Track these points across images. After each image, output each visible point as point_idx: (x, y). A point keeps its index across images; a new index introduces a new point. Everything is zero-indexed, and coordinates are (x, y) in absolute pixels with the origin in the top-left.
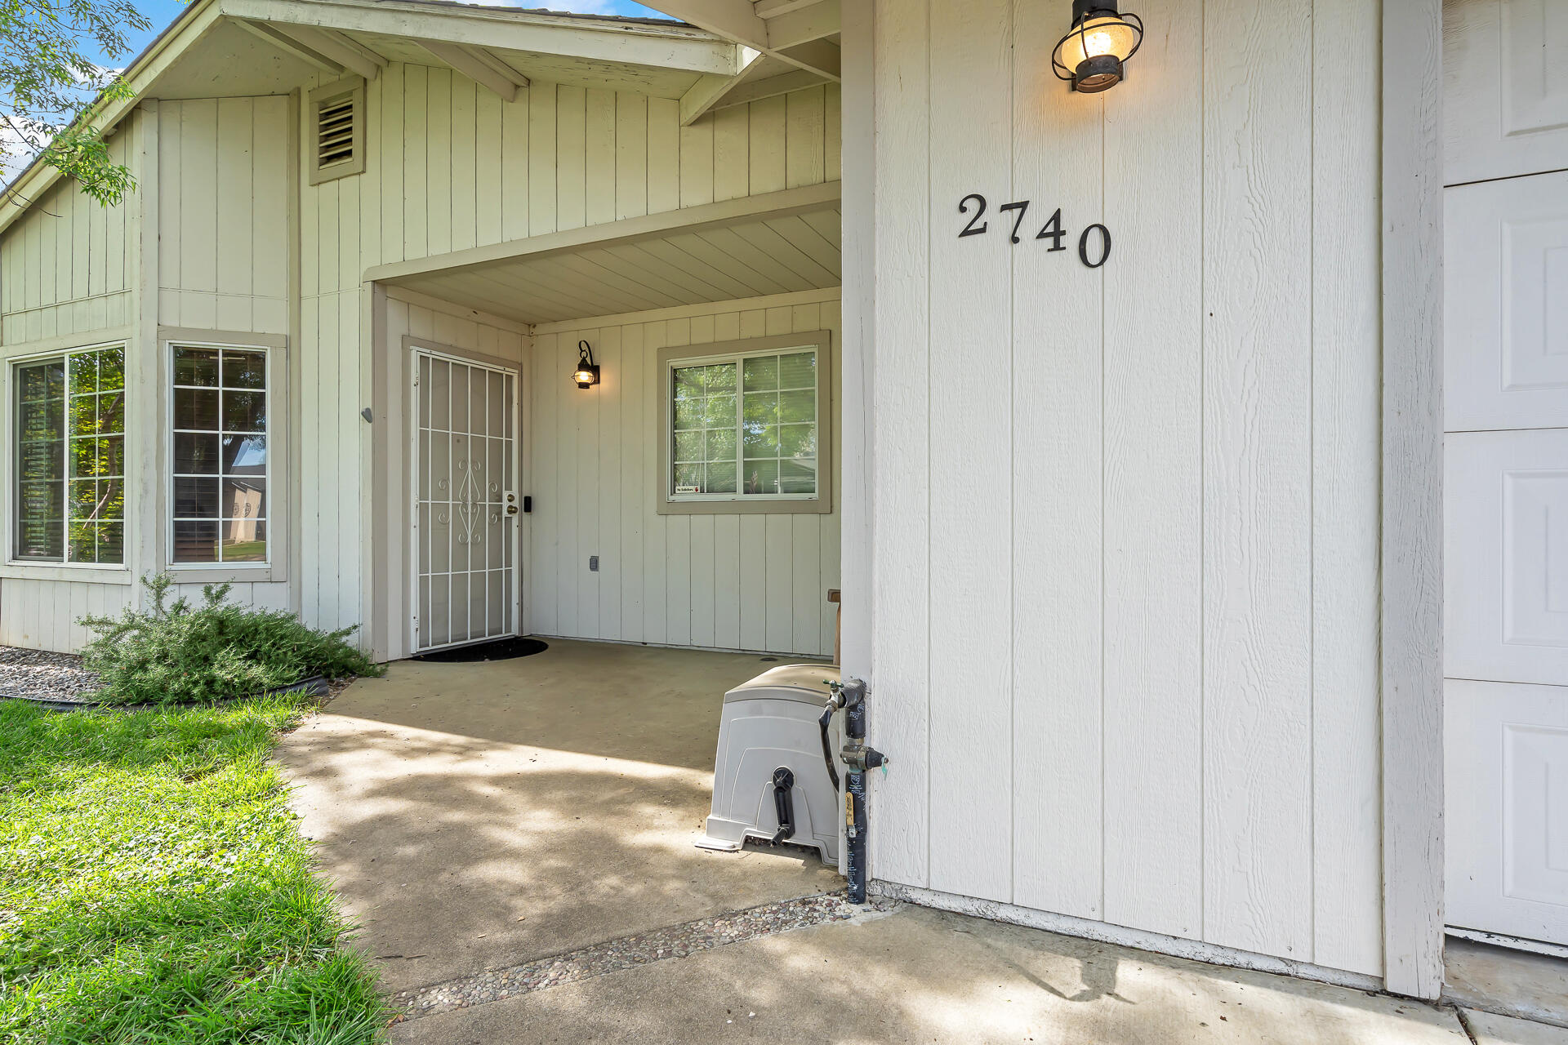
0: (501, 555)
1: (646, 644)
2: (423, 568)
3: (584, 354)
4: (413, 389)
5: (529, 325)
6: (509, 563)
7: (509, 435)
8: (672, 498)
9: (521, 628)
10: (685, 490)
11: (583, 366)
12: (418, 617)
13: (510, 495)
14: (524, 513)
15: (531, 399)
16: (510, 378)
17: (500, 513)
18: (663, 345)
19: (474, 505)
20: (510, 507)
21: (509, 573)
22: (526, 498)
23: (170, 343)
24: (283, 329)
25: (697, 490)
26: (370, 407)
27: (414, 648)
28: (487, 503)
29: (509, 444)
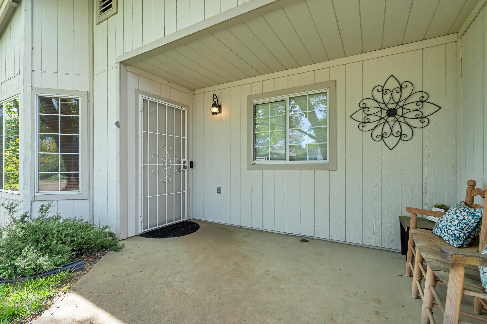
0: (180, 187)
1: (242, 226)
2: (145, 194)
3: (215, 100)
4: (140, 113)
5: (192, 90)
6: (183, 190)
7: (184, 135)
8: (254, 162)
9: (189, 216)
10: (260, 159)
11: (214, 105)
12: (142, 216)
13: (184, 161)
14: (190, 168)
15: (193, 121)
16: (184, 112)
17: (180, 168)
18: (250, 94)
19: (168, 165)
20: (184, 166)
21: (183, 194)
22: (190, 162)
23: (37, 95)
24: (86, 89)
25: (266, 159)
26: (119, 121)
27: (141, 231)
28: (174, 164)
29: (184, 139)
